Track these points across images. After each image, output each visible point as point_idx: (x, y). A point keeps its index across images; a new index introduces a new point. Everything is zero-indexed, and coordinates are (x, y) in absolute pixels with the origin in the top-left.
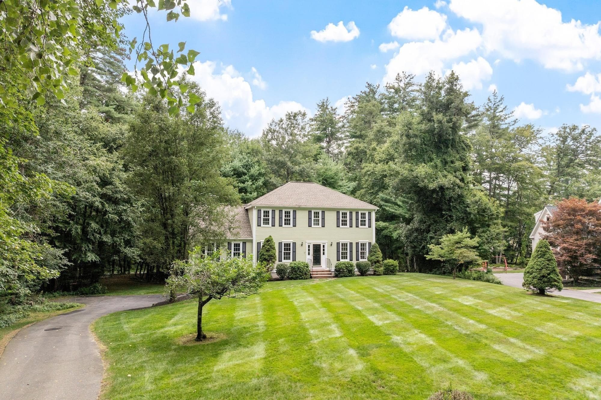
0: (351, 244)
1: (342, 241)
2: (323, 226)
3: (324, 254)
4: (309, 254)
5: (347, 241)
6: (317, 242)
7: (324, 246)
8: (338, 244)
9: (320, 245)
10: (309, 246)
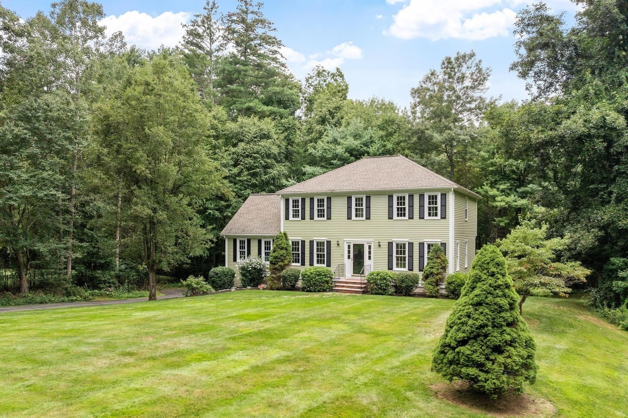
0: (411, 245)
1: (396, 240)
2: (368, 218)
3: (370, 258)
4: (349, 257)
5: (405, 240)
6: (359, 241)
7: (370, 247)
8: (390, 244)
9: (362, 246)
10: (349, 247)
